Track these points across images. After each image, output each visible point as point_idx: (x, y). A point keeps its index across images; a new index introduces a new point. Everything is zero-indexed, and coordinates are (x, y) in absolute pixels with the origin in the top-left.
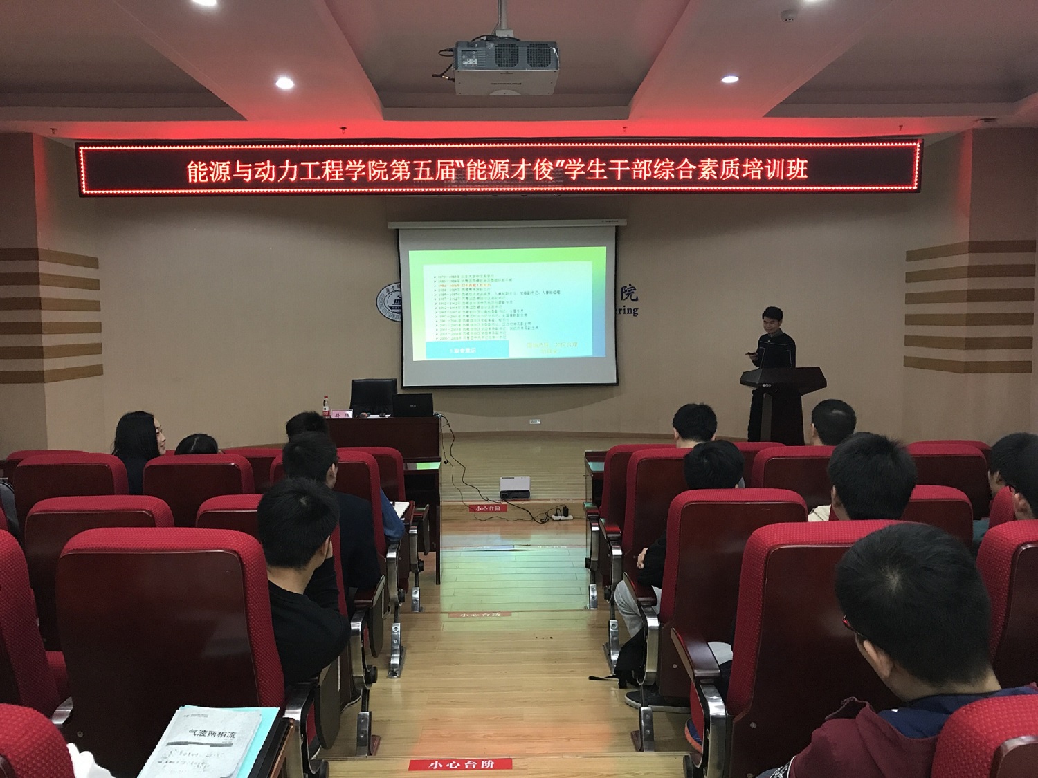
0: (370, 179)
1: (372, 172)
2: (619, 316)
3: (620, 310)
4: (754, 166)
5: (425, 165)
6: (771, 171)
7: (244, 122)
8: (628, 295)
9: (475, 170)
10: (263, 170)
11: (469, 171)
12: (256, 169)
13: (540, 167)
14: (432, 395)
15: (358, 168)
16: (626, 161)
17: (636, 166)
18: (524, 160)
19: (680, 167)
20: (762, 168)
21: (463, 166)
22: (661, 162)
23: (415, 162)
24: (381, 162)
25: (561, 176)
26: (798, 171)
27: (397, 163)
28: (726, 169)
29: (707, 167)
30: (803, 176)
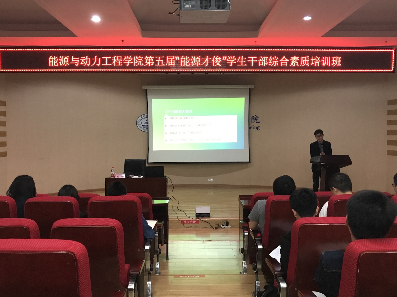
0: (135, 65)
1: (136, 62)
2: (250, 130)
3: (251, 127)
4: (316, 60)
5: (161, 59)
6: (324, 62)
7: (76, 37)
8: (255, 120)
9: (184, 61)
10: (84, 61)
11: (182, 61)
12: (81, 60)
13: (215, 60)
14: (163, 167)
15: (129, 60)
16: (256, 57)
17: (260, 60)
18: (207, 57)
19: (281, 60)
20: (320, 61)
21: (179, 59)
22: (272, 58)
23: (156, 57)
24: (140, 57)
25: (225, 64)
26: (337, 62)
27: (147, 58)
28: (303, 61)
29: (294, 60)
30: (339, 65)
